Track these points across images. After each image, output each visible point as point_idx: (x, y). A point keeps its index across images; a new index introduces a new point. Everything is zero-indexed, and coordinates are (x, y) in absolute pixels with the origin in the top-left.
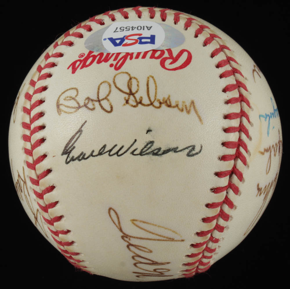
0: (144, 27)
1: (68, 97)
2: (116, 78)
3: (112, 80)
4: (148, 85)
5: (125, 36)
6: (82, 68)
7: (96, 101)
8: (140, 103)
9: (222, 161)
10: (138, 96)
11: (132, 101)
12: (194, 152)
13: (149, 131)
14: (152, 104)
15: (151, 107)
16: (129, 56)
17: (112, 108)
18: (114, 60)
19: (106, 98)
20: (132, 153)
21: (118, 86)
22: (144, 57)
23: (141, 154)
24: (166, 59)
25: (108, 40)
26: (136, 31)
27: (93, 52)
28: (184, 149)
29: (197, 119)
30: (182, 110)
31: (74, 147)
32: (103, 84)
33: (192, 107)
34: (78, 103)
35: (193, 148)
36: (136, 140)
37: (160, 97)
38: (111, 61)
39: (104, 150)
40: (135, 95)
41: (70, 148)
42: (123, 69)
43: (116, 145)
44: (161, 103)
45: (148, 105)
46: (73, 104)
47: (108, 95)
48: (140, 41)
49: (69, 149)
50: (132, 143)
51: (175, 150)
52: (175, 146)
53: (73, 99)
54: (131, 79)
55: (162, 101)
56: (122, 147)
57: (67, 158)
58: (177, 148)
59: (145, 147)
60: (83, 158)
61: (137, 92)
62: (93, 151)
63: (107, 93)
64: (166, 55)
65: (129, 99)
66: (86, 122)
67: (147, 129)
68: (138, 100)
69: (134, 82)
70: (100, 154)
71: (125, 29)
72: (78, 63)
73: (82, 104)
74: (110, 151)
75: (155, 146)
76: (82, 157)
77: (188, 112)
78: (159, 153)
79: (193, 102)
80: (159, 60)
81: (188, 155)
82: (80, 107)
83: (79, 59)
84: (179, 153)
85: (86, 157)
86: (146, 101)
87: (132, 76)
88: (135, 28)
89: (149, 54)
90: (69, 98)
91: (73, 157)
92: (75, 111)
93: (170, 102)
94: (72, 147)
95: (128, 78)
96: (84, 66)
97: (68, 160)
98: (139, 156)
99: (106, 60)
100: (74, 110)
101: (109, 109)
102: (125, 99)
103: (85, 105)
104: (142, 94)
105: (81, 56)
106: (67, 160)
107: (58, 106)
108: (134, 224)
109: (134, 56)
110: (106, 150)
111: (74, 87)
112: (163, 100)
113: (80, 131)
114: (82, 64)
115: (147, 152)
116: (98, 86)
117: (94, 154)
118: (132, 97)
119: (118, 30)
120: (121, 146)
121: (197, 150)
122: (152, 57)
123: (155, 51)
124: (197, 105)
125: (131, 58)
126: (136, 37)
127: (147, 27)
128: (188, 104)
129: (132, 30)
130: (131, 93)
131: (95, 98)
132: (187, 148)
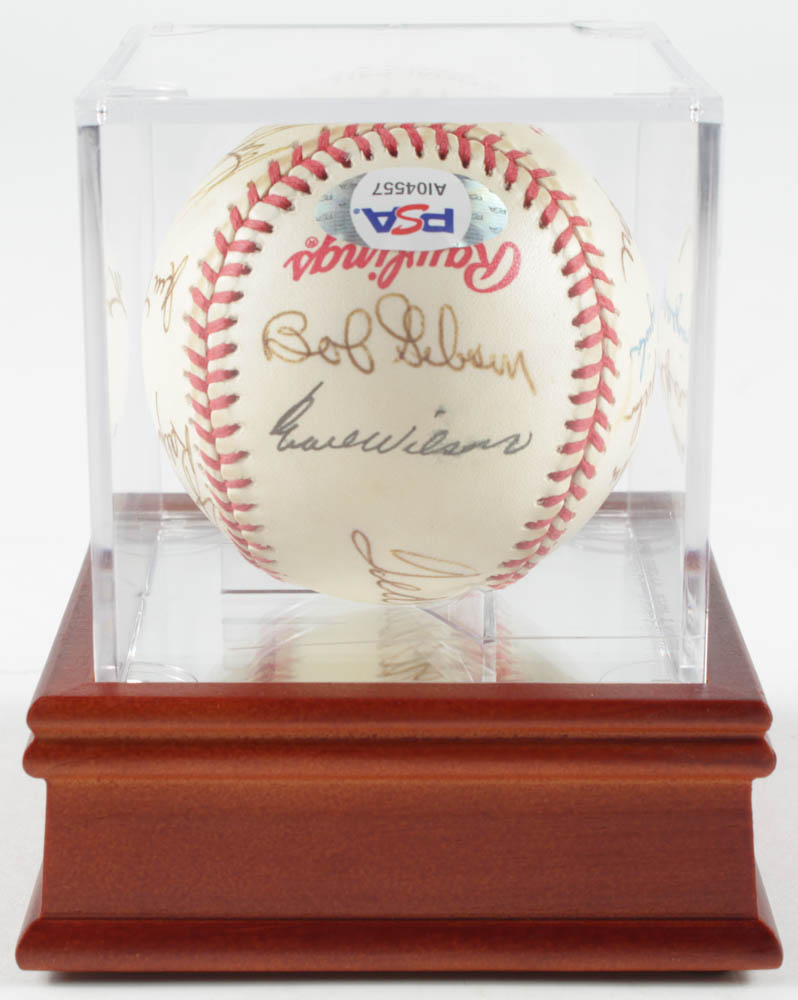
0: (430, 185)
1: (285, 328)
2: (381, 307)
3: (373, 307)
4: (441, 324)
5: (395, 209)
6: (312, 272)
7: (342, 347)
8: (427, 358)
9: (564, 455)
10: (422, 345)
11: (410, 355)
12: (516, 446)
13: (440, 412)
14: (447, 362)
15: (446, 368)
16: (404, 257)
17: (372, 364)
18: (379, 264)
19: (361, 344)
20: (407, 450)
21: (385, 321)
22: (434, 263)
23: (423, 451)
24: (474, 267)
25: (362, 214)
26: (415, 198)
27: (334, 239)
28: (500, 442)
29: (526, 385)
30: (501, 372)
31: (296, 426)
32: (356, 316)
33: (520, 365)
34: (306, 345)
35: (517, 438)
36: (414, 429)
37: (463, 349)
38: (371, 267)
39: (354, 439)
40: (418, 343)
41: (289, 424)
42: (395, 286)
43: (377, 434)
44: (464, 361)
45: (441, 364)
46: (295, 343)
47: (366, 339)
48: (425, 223)
49: (285, 427)
50: (407, 432)
51: (484, 445)
52: (486, 438)
53: (298, 335)
54: (409, 309)
55: (466, 356)
56: (390, 437)
57: (282, 441)
58: (488, 441)
59: (431, 440)
60: (313, 447)
61: (420, 337)
62: (333, 439)
63: (364, 335)
64: (475, 258)
65: (405, 349)
66: (321, 384)
67: (437, 408)
68: (423, 354)
69: (415, 315)
70: (346, 444)
71: (395, 191)
72: (305, 259)
73: (314, 348)
74: (365, 442)
75: (450, 439)
76: (310, 444)
77: (512, 375)
78: (457, 450)
79: (521, 356)
80: (463, 270)
81: (507, 452)
82: (309, 354)
83: (306, 249)
84: (491, 450)
85: (318, 446)
86: (437, 356)
87: (412, 302)
88: (414, 186)
89: (443, 257)
90: (287, 331)
91: (293, 442)
92: (301, 360)
93: (481, 358)
94: (292, 425)
95: (405, 308)
96: (317, 268)
97: (283, 445)
98: (419, 456)
99: (362, 262)
100: (300, 357)
101: (366, 366)
102: (398, 351)
103: (321, 352)
104: (429, 341)
105: (311, 243)
106: (280, 444)
107: (266, 341)
108: (396, 556)
109: (416, 258)
110: (359, 438)
111: (299, 310)
112: (469, 354)
113: (309, 399)
114: (313, 262)
115: (435, 448)
116: (346, 317)
117: (334, 443)
118: (410, 347)
119: (381, 190)
120: (386, 436)
121: (523, 441)
122: (450, 263)
123: (454, 251)
124: (527, 358)
125: (410, 264)
126: (417, 214)
127: (437, 187)
128: (512, 359)
129: (409, 192)
130: (409, 340)
131: (340, 340)
132: (506, 440)
